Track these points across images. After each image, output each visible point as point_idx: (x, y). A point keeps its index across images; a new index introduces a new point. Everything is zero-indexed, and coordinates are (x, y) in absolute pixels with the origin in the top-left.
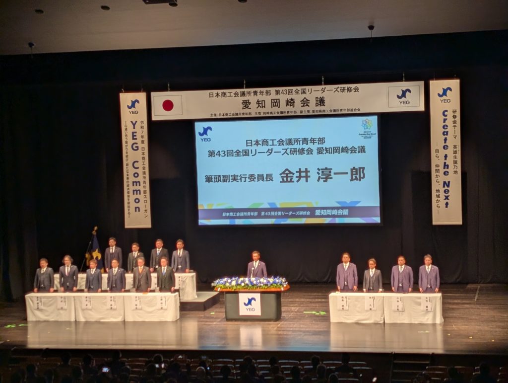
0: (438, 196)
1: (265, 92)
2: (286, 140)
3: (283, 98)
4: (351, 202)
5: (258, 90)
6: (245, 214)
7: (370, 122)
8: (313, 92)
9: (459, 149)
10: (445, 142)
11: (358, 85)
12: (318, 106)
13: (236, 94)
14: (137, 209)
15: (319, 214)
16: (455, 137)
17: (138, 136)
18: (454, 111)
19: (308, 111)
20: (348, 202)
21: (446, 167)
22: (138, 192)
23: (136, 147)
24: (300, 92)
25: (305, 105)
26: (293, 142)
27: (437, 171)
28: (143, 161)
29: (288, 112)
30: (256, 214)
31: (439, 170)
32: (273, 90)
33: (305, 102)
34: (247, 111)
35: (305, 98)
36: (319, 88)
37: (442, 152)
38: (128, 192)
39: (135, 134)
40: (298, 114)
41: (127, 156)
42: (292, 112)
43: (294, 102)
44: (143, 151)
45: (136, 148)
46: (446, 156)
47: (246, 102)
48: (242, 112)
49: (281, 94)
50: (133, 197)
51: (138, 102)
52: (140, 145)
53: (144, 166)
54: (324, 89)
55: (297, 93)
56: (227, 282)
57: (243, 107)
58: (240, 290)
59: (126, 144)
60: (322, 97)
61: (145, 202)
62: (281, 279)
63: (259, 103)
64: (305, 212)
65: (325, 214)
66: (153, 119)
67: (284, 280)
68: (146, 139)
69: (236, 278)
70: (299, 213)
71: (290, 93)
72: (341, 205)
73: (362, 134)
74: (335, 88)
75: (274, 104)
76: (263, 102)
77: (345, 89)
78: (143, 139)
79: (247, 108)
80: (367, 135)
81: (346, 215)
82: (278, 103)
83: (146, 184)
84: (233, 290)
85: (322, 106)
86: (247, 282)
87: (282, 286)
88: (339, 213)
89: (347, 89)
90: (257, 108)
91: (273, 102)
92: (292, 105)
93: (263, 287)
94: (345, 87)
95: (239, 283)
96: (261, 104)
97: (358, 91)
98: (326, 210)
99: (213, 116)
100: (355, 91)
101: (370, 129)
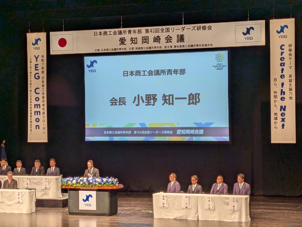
0: (276, 119)
1: (137, 31)
2: (155, 71)
3: (151, 36)
4: (206, 123)
5: (132, 29)
6: (122, 132)
7: (222, 55)
8: (175, 30)
9: (293, 78)
10: (282, 72)
11: (211, 24)
12: (179, 42)
13: (115, 33)
14: (37, 127)
15: (180, 133)
16: (291, 67)
17: (40, 68)
18: (290, 46)
19: (171, 47)
20: (203, 123)
21: (283, 93)
22: (39, 113)
23: (38, 76)
24: (165, 31)
25: (169, 41)
26: (160, 72)
27: (276, 97)
28: (43, 88)
29: (155, 47)
30: (130, 132)
31: (277, 96)
32: (143, 29)
33: (169, 39)
34: (123, 46)
35: (169, 35)
36: (180, 27)
37: (280, 81)
38: (31, 113)
39: (37, 66)
40: (163, 49)
41: (31, 84)
42: (158, 47)
43: (160, 39)
44: (42, 80)
45: (38, 78)
46: (283, 84)
47: (123, 40)
48: (119, 48)
49: (150, 33)
50: (34, 117)
51: (40, 40)
52: (41, 75)
53: (43, 91)
54: (184, 28)
55: (162, 32)
56: (69, 180)
57: (120, 44)
58: (79, 188)
59: (31, 74)
60: (182, 35)
61: (44, 121)
62: (114, 179)
63: (132, 40)
64: (169, 131)
65: (185, 133)
66: (51, 54)
67: (115, 180)
68: (45, 70)
69: (77, 177)
70: (164, 132)
71: (157, 31)
72: (197, 126)
73: (215, 66)
74: (192, 27)
75: (144, 41)
76: (136, 39)
77: (201, 28)
78: (43, 70)
79: (123, 44)
80: (220, 67)
81: (202, 134)
82: (147, 40)
83: (44, 106)
84: (73, 188)
85: (182, 42)
86: (85, 181)
87: (114, 185)
88: (196, 132)
89: (202, 28)
90: (131, 44)
91: (143, 39)
92: (158, 42)
93: (98, 185)
94: (201, 26)
95: (78, 181)
96: (134, 40)
97: (211, 29)
98: (185, 130)
99: (97, 51)
100: (208, 29)
101: (221, 61)
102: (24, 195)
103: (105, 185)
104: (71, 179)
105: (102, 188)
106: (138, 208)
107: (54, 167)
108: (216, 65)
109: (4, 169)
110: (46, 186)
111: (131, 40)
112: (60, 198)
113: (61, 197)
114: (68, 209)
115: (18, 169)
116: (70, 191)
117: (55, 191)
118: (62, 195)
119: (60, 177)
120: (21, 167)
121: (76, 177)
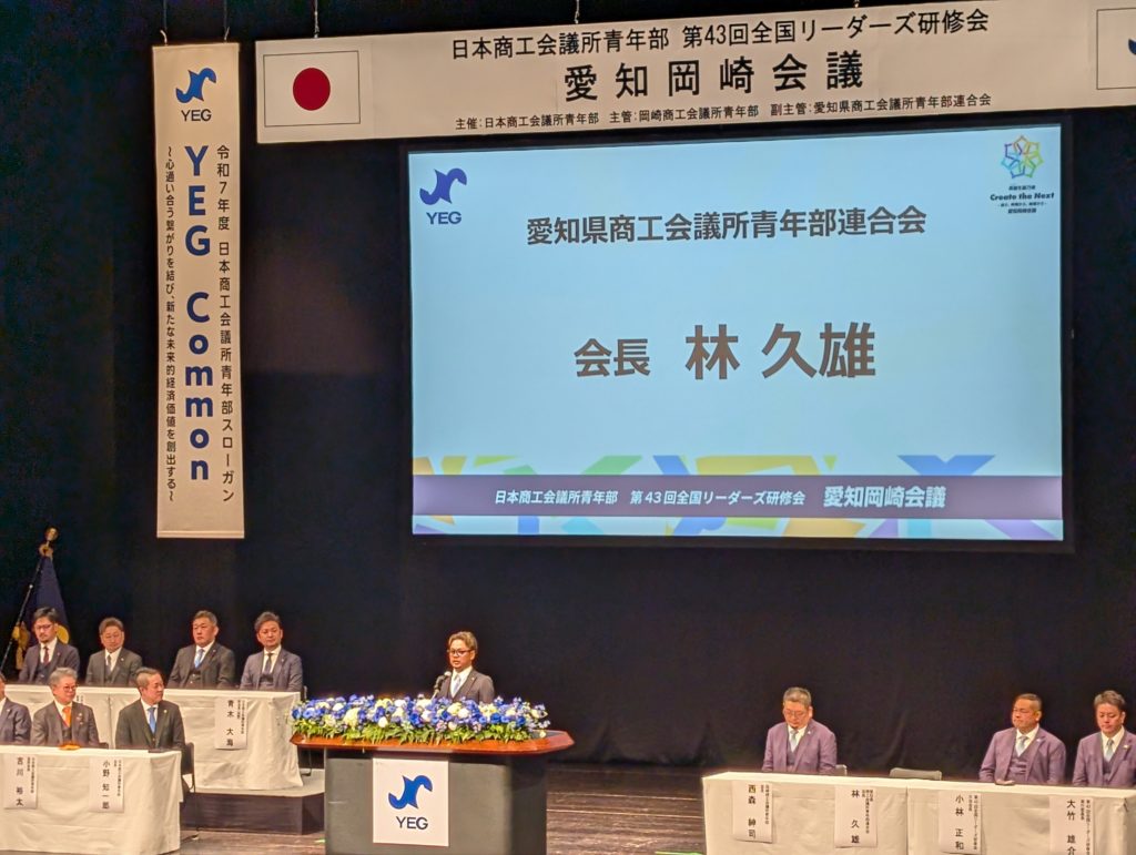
1: (647, 34)
3: (712, 58)
4: (957, 460)
5: (624, 27)
6: (574, 495)
7: (1033, 149)
8: (821, 33)
11: (984, 5)
12: (835, 86)
13: (546, 46)
14: (200, 469)
15: (837, 504)
17: (210, 202)
19: (801, 107)
20: (946, 458)
22: (205, 406)
23: (201, 241)
24: (772, 35)
25: (790, 82)
28: (225, 293)
29: (728, 111)
30: (612, 497)
32: (675, 27)
34: (582, 106)
35: (789, 57)
36: (843, 16)
38: (171, 408)
39: (197, 195)
40: (764, 116)
41: (170, 276)
42: (740, 111)
43: (750, 73)
44: (222, 258)
45: (202, 247)
47: (581, 76)
48: (564, 113)
49: (706, 43)
50: (185, 425)
51: (213, 78)
52: (215, 236)
53: (225, 310)
54: (861, 21)
55: (762, 39)
56: (330, 711)
57: (569, 93)
58: (373, 744)
59: (171, 232)
60: (851, 53)
61: (228, 443)
62: (529, 708)
63: (625, 75)
64: (789, 494)
65: (860, 504)
66: (261, 140)
67: (535, 713)
68: (234, 213)
69: (363, 698)
70: (764, 499)
71: (736, 37)
72: (918, 470)
73: (1001, 198)
74: (899, 18)
75: (677, 80)
76: (641, 73)
77: (936, 21)
78: (226, 214)
79: (584, 96)
80: (1022, 201)
81: (937, 508)
82: (694, 77)
83: (230, 378)
84: (346, 744)
85: (850, 85)
86: (399, 713)
87: (528, 734)
88: (912, 499)
89: (944, 21)
90: (619, 96)
91: (676, 74)
92: (743, 85)
93: (456, 734)
94: (936, 14)
95: (370, 716)
96: (631, 80)
97: (983, 28)
98: (862, 489)
99: (466, 126)
100: (971, 26)
101: (1030, 176)
102: (128, 775)
103: (488, 735)
104: (338, 707)
105: (473, 747)
106: (639, 839)
107: (277, 651)
108: (1008, 193)
109: (47, 655)
110: (230, 737)
111: (621, 76)
112: (295, 787)
113: (296, 783)
114: (323, 841)
115: (109, 658)
116: (335, 761)
117: (270, 760)
118: (302, 775)
119: (293, 697)
120: (119, 651)
121: (359, 696)
